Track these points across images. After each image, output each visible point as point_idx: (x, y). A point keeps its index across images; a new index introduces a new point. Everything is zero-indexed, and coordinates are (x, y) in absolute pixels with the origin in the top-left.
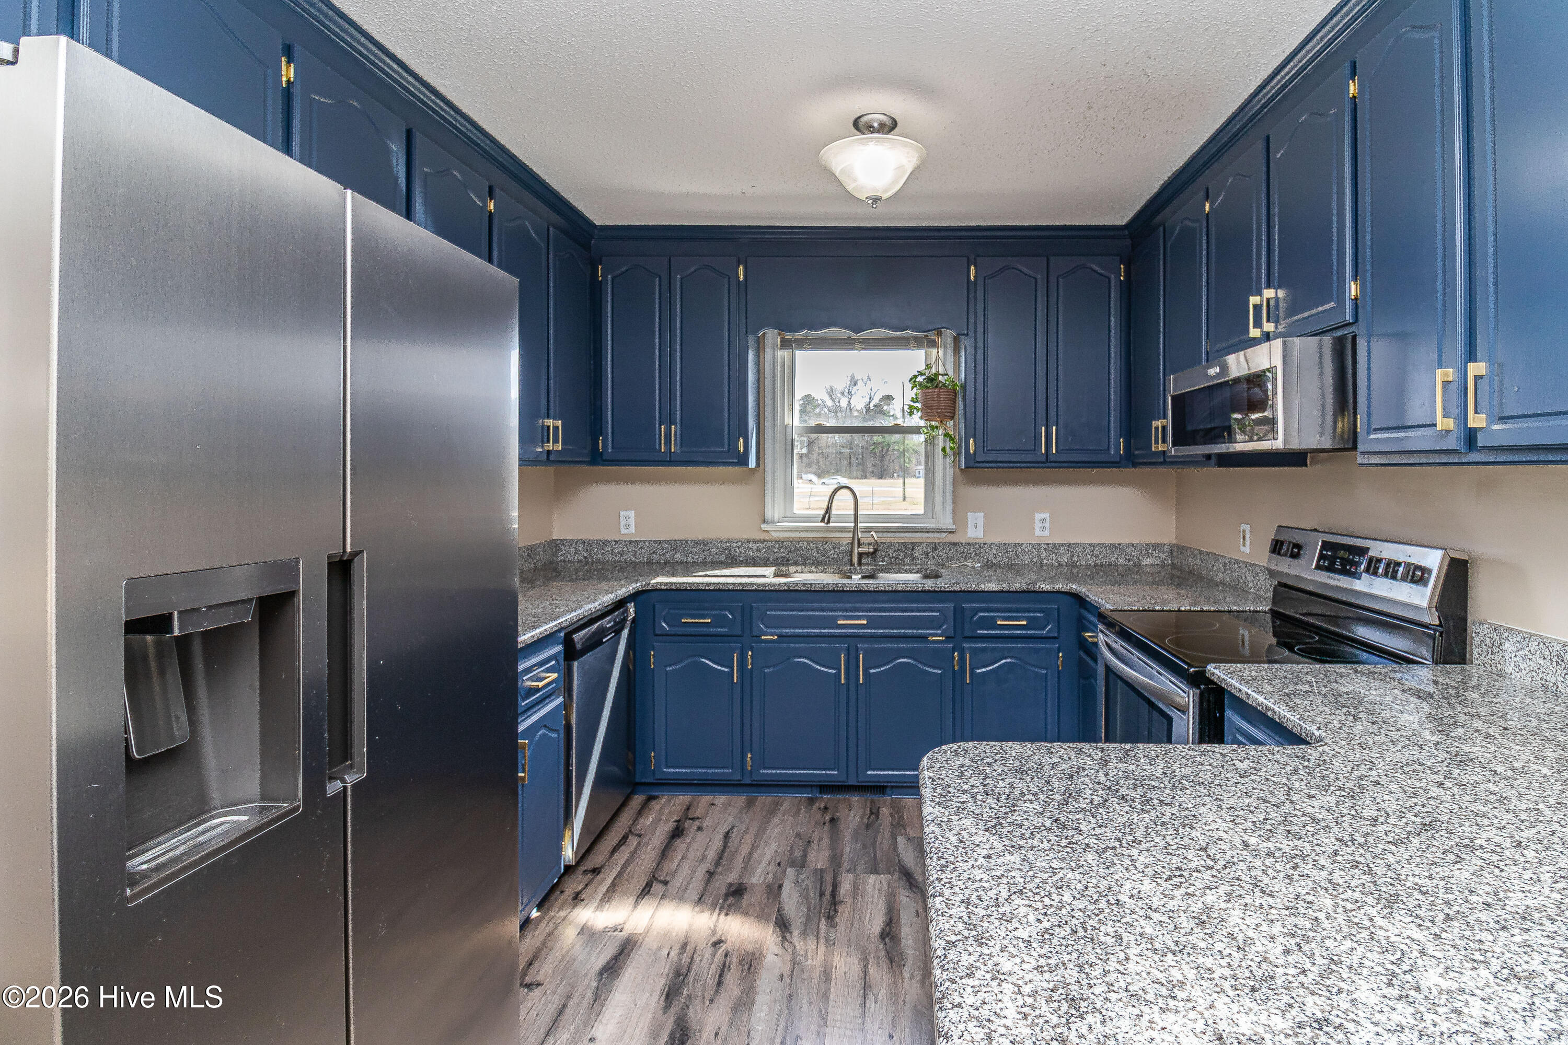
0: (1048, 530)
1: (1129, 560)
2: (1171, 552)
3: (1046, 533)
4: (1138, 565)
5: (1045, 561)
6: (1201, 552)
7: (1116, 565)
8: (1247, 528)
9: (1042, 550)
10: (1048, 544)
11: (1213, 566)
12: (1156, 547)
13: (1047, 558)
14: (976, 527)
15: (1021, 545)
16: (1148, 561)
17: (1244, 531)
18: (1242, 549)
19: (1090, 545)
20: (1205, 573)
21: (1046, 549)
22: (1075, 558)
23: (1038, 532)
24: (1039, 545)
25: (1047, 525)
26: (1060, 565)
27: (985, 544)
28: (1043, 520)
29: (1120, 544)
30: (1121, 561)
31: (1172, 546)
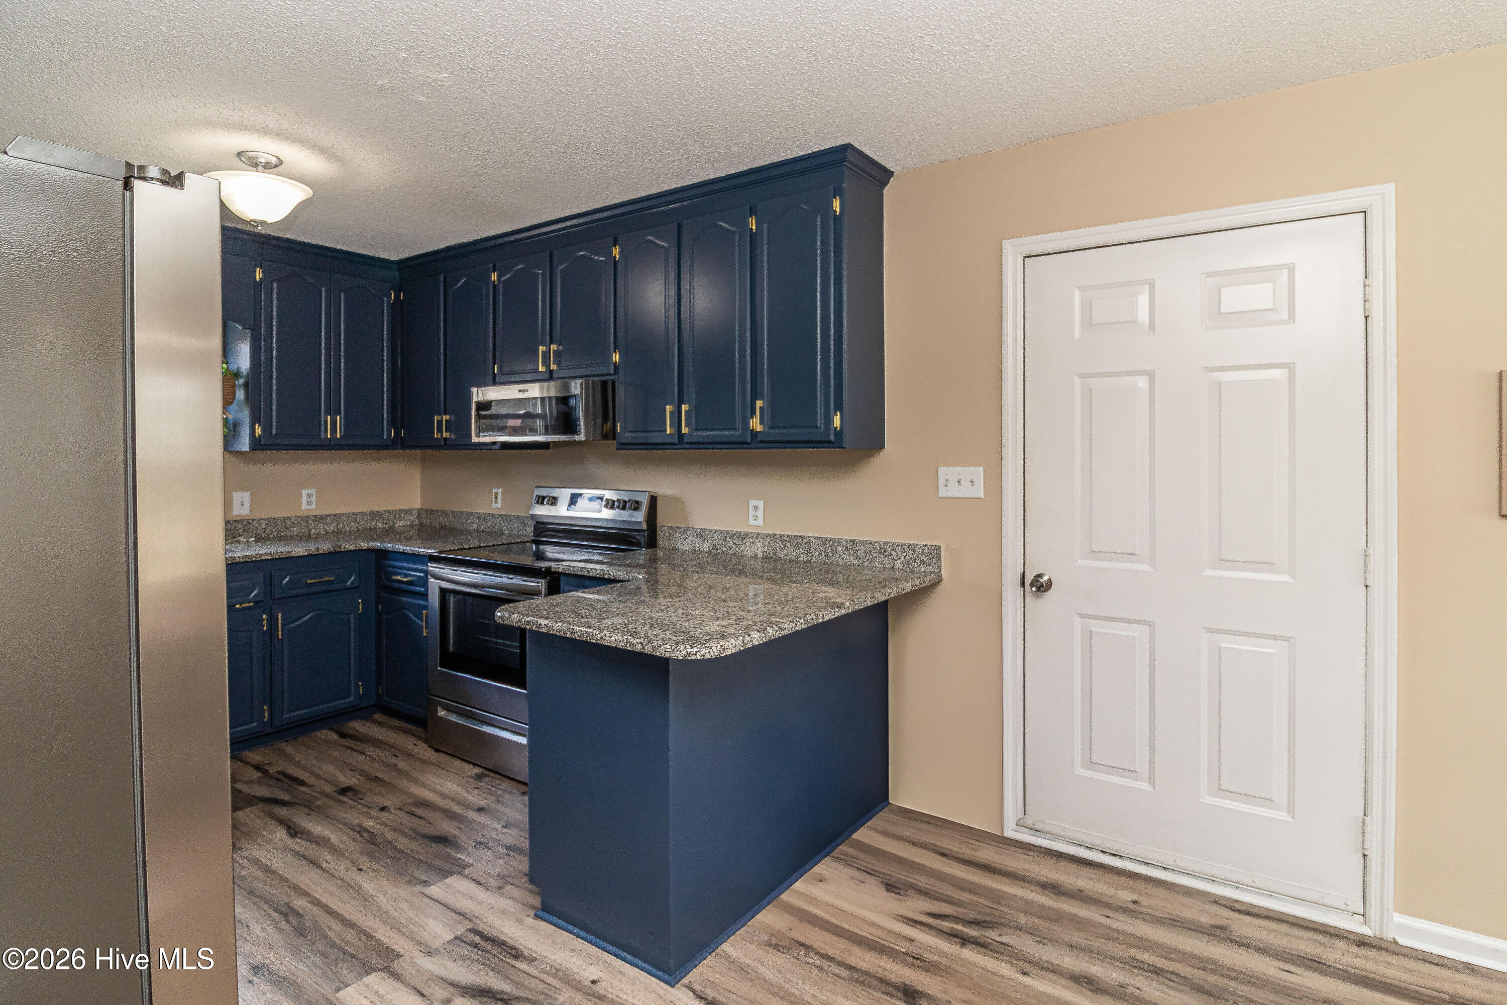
0: (314, 503)
1: (386, 524)
2: (419, 514)
3: (313, 506)
4: (392, 528)
5: (313, 530)
6: (453, 512)
7: (375, 528)
8: (500, 491)
9: (310, 521)
10: (315, 516)
11: (467, 520)
12: (406, 512)
13: (315, 528)
14: (242, 505)
15: (290, 518)
16: (401, 523)
17: (496, 494)
18: (494, 505)
19: (353, 514)
20: (458, 526)
21: (314, 520)
22: (341, 526)
23: (304, 506)
24: (308, 517)
25: (314, 499)
26: (327, 533)
27: (253, 520)
28: (309, 496)
29: (378, 512)
30: (379, 525)
31: (419, 510)
